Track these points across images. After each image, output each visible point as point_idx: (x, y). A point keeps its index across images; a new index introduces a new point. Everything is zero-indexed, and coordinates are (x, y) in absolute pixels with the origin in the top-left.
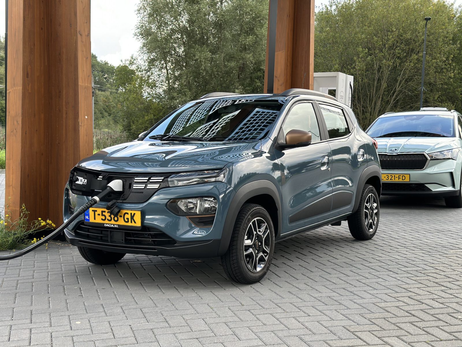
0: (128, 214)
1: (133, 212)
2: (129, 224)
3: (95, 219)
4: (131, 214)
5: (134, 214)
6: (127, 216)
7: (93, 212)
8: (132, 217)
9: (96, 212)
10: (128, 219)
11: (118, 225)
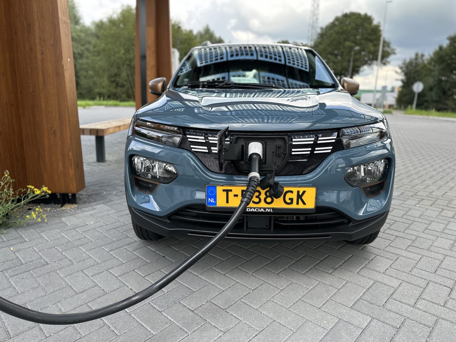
0: (292, 192)
1: (301, 190)
2: (294, 206)
3: (227, 202)
4: (298, 192)
5: (304, 192)
6: (289, 196)
7: (225, 193)
8: (300, 197)
9: (229, 193)
10: (291, 199)
11: (273, 209)
